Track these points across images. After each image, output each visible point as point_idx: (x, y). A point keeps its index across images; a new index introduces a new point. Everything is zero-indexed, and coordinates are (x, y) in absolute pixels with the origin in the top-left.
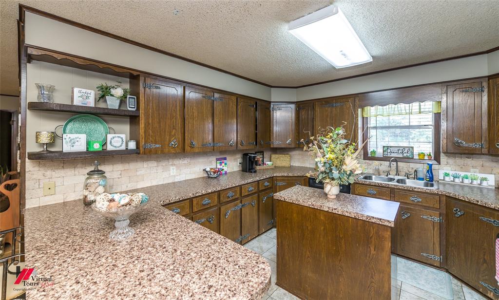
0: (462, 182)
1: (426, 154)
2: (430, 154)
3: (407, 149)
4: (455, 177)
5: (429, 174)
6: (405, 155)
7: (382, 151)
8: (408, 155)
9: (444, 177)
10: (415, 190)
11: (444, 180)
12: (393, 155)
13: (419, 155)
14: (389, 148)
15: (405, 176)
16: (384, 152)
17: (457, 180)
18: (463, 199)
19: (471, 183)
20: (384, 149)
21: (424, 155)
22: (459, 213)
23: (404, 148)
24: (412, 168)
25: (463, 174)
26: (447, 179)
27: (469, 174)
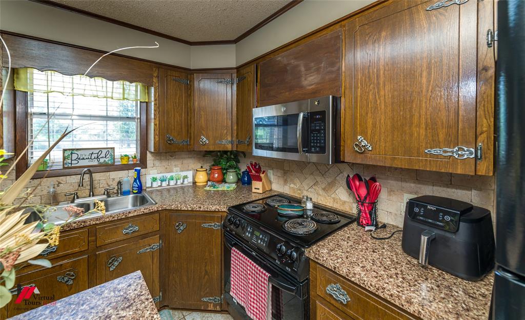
0: (169, 185)
1: (130, 156)
2: (135, 156)
3: (104, 152)
4: (162, 181)
5: (137, 183)
6: (102, 160)
7: (62, 157)
8: (107, 160)
9: (152, 183)
10: (130, 215)
11: (151, 187)
12: (82, 163)
13: (122, 158)
14: (75, 152)
15: (104, 194)
16: (64, 158)
17: (164, 184)
18: (186, 209)
19: (176, 184)
20: (66, 155)
21: (129, 158)
22: (182, 228)
23: (101, 149)
24: (114, 179)
25: (168, 175)
26: (155, 185)
27: (173, 174)
